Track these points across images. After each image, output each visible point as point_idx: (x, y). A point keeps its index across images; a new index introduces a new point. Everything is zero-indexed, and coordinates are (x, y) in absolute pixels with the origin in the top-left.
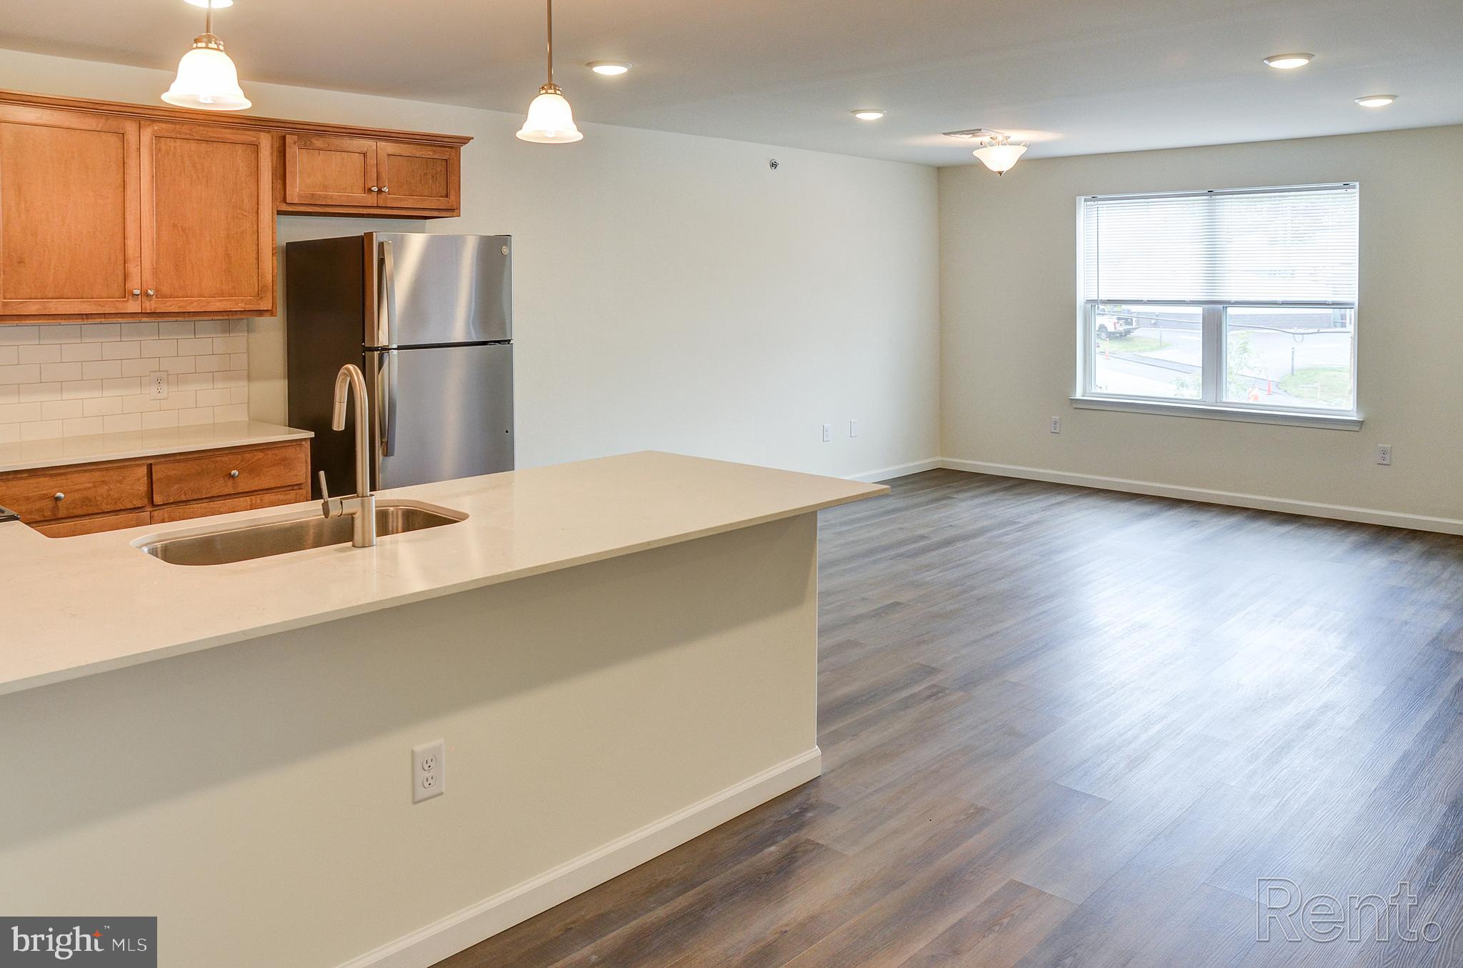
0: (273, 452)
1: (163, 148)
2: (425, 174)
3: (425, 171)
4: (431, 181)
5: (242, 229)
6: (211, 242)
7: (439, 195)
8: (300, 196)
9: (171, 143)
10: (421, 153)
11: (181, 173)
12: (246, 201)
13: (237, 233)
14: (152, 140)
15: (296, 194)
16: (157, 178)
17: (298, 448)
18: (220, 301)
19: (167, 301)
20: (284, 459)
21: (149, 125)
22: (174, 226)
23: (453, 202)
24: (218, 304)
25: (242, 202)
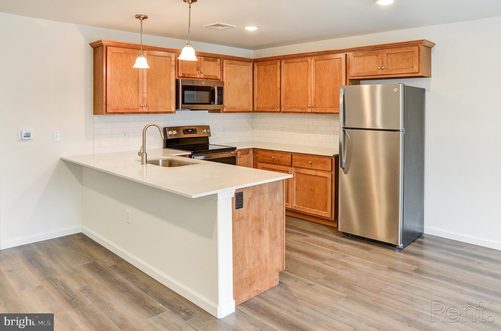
0: (322, 158)
1: (317, 64)
2: (403, 59)
3: (403, 58)
4: (406, 61)
5: (337, 86)
6: (329, 91)
7: (410, 67)
8: (354, 74)
9: (319, 62)
10: (400, 51)
11: (321, 70)
12: (338, 77)
13: (336, 88)
14: (314, 62)
15: (353, 73)
16: (316, 72)
17: (329, 159)
18: (330, 109)
19: (317, 109)
20: (325, 162)
21: (313, 58)
22: (320, 86)
23: (415, 69)
24: (330, 110)
25: (337, 77)
